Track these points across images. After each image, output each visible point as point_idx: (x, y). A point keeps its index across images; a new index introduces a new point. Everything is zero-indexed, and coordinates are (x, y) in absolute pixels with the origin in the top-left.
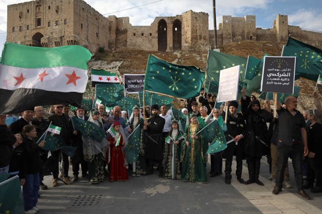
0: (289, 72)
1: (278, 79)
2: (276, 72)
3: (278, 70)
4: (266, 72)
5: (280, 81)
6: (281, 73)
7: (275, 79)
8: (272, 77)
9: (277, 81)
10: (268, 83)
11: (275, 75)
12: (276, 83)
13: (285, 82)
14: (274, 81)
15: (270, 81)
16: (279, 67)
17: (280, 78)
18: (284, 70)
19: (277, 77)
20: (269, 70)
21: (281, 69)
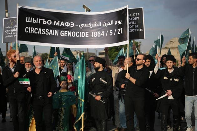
2: (9, 29)
3: (11, 27)
4: (5, 30)
5: (12, 35)
6: (13, 29)
7: (10, 34)
8: (8, 32)
9: (11, 35)
10: (6, 37)
11: (10, 31)
12: (10, 36)
13: (15, 34)
14: (9, 35)
15: (7, 35)
16: (12, 25)
17: (12, 32)
19: (10, 32)
20: (6, 28)
21: (13, 26)
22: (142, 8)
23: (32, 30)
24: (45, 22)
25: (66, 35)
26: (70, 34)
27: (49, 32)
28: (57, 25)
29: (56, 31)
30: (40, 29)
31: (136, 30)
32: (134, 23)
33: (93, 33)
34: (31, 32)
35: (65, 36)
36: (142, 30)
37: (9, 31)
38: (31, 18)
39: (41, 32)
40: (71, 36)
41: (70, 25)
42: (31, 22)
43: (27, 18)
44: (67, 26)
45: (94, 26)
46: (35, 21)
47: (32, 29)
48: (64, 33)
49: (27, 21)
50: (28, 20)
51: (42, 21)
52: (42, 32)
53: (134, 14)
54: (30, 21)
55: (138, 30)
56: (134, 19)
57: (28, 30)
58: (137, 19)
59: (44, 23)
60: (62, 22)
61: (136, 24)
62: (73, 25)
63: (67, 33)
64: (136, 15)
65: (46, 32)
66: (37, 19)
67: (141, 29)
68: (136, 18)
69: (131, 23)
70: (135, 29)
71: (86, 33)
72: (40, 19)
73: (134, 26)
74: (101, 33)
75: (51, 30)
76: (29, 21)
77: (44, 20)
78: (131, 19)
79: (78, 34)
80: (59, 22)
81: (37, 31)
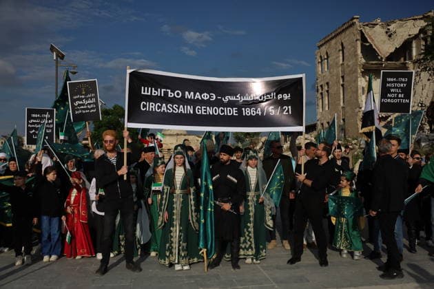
0: (93, 97)
1: (85, 107)
2: (81, 99)
3: (83, 97)
4: (73, 101)
5: (87, 109)
6: (87, 99)
7: (82, 107)
8: (79, 105)
9: (84, 109)
10: (76, 112)
12: (84, 112)
13: (92, 108)
15: (78, 110)
16: (84, 93)
17: (87, 105)
18: (89, 96)
19: (83, 105)
20: (75, 97)
21: (86, 95)
23: (152, 107)
24: (171, 94)
25: (205, 112)
26: (210, 111)
27: (178, 108)
28: (189, 97)
29: (189, 107)
30: (164, 105)
33: (243, 109)
34: (151, 110)
35: (203, 113)
37: (81, 103)
38: (150, 89)
39: (165, 109)
40: (211, 113)
41: (210, 97)
42: (149, 94)
43: (143, 88)
44: (205, 98)
45: (245, 99)
46: (155, 93)
47: (152, 105)
48: (201, 109)
49: (143, 93)
50: (145, 91)
51: (166, 93)
52: (167, 109)
54: (148, 92)
57: (145, 106)
59: (169, 96)
60: (198, 94)
62: (214, 97)
63: (206, 109)
65: (173, 109)
66: (159, 90)
71: (234, 109)
72: (163, 90)
74: (256, 110)
75: (181, 106)
76: (146, 93)
77: (169, 91)
79: (223, 111)
80: (192, 93)
81: (159, 107)
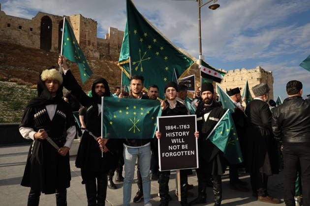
22: (194, 117)
31: (184, 153)
32: (181, 141)
36: (194, 154)
53: (181, 127)
55: (187, 153)
56: (180, 134)
58: (186, 134)
61: (184, 144)
64: (185, 127)
67: (191, 152)
68: (184, 133)
69: (175, 142)
70: (182, 152)
73: (180, 147)
78: (175, 134)
